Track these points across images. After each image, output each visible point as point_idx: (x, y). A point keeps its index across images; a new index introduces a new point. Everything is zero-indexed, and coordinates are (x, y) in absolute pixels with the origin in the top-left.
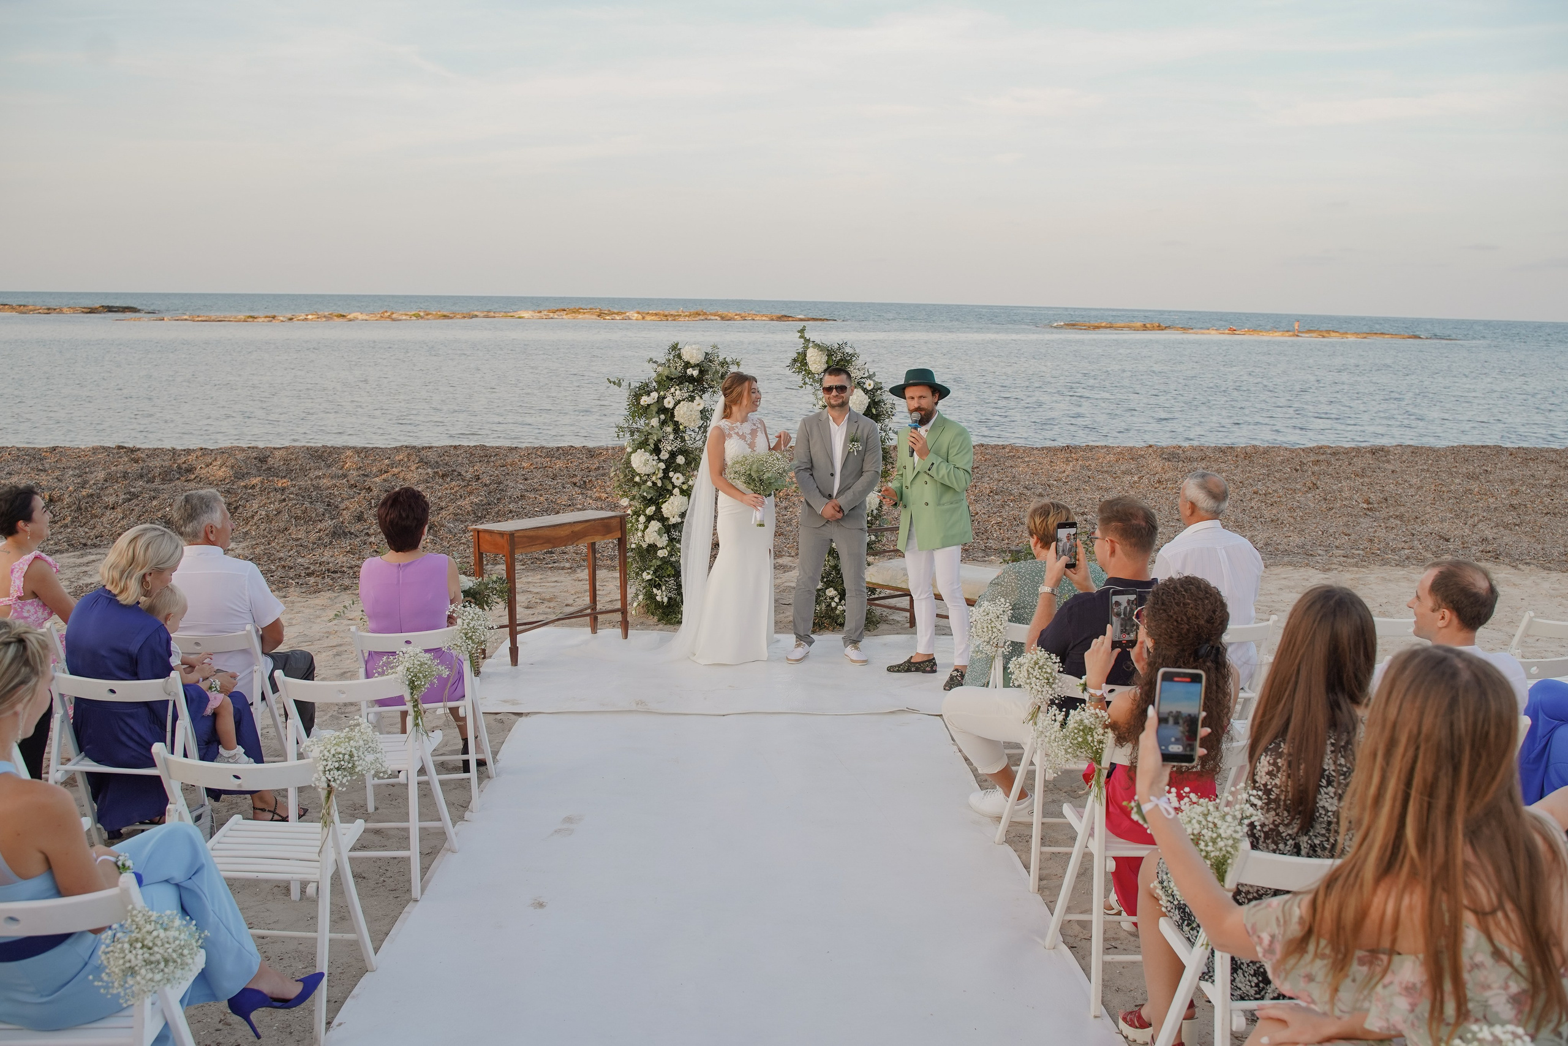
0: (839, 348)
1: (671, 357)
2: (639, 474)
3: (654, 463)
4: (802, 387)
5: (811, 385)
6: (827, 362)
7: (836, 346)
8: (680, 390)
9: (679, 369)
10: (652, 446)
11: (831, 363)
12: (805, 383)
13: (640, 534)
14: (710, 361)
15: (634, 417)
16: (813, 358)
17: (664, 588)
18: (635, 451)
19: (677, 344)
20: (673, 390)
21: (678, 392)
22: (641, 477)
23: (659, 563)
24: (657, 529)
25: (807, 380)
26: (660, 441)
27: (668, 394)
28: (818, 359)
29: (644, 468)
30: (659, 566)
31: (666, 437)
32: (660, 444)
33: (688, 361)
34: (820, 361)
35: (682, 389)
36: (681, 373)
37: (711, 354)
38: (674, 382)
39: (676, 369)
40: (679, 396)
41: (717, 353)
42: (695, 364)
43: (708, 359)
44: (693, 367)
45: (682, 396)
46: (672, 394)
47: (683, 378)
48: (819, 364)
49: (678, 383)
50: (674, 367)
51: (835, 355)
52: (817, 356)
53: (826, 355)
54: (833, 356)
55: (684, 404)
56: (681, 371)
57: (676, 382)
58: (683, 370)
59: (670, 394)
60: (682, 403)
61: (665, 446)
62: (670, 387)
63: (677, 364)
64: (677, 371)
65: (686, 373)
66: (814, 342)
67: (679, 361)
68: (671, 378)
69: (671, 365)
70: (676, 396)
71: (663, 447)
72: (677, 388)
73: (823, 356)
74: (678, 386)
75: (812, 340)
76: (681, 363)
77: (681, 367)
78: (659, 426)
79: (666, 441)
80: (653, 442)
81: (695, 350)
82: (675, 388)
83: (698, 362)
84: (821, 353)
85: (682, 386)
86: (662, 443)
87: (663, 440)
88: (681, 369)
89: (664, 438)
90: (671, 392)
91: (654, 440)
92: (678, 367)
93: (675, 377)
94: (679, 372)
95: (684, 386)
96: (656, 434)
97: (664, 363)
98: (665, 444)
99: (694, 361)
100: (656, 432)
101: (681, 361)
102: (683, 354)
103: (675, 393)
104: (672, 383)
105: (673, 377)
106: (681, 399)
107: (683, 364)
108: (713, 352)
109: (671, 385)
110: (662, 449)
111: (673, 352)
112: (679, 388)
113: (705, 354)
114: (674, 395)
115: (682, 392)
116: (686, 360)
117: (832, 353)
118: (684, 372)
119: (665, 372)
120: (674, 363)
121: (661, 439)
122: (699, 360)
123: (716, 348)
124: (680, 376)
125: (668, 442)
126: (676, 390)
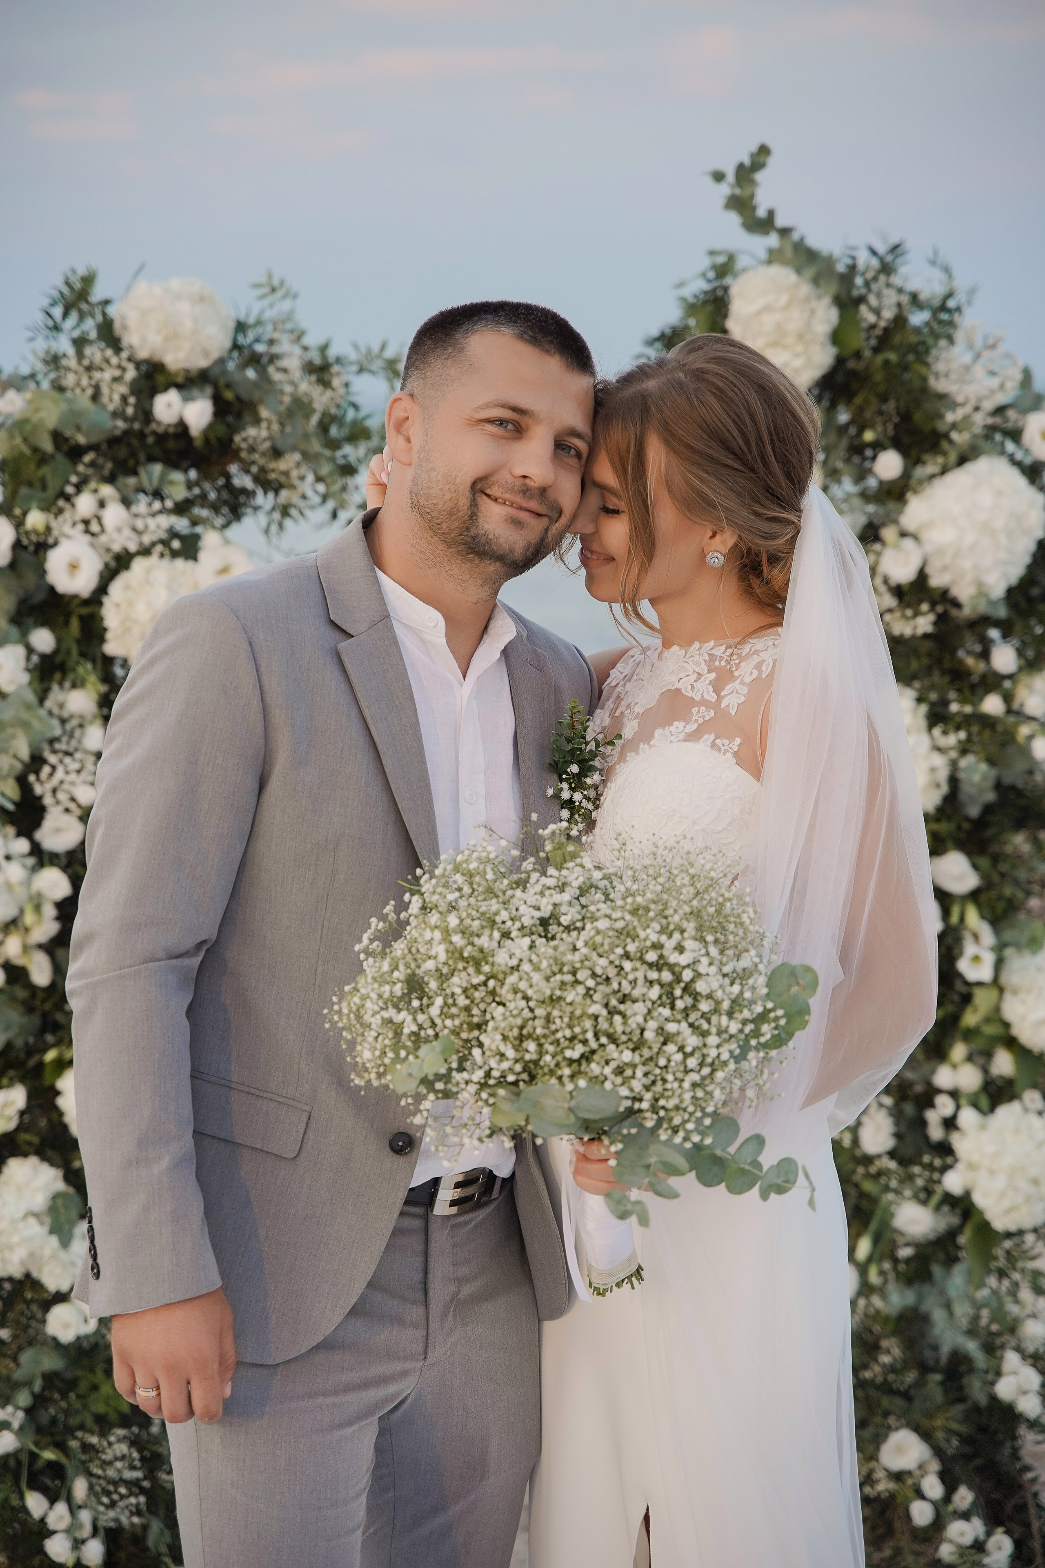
1: (64, 345)
3: (16, 872)
6: (836, 337)
8: (126, 502)
9: (113, 397)
10: (12, 788)
11: (859, 341)
14: (254, 360)
16: (769, 320)
17: (80, 1488)
19: (88, 280)
20: (85, 503)
21: (114, 514)
23: (51, 1362)
24: (40, 1201)
26: (36, 762)
27: (63, 526)
28: (796, 320)
30: (50, 1378)
31: (65, 739)
32: (38, 779)
33: (156, 358)
34: (800, 337)
35: (132, 496)
36: (125, 419)
37: (259, 323)
38: (92, 464)
39: (96, 397)
40: (119, 530)
41: (289, 316)
42: (187, 371)
43: (250, 346)
44: (179, 387)
45: (134, 529)
46: (86, 522)
47: (135, 442)
48: (800, 348)
49: (109, 466)
50: (83, 390)
51: (873, 300)
52: (789, 305)
53: (827, 300)
54: (863, 309)
55: (148, 571)
56: (121, 409)
57: (101, 461)
58: (132, 400)
59: (74, 524)
60: (139, 565)
61: (62, 782)
62: (70, 490)
63: (97, 375)
64: (104, 407)
65: (147, 415)
66: (785, 232)
67: (107, 361)
68: (72, 442)
69: (69, 380)
70: (103, 530)
71: (54, 791)
72: (107, 490)
73: (814, 304)
74: (111, 480)
75: (781, 221)
76: (119, 367)
77: (123, 389)
78: (30, 683)
79: (67, 760)
80: (12, 767)
81: (185, 307)
82: (96, 491)
83: (203, 363)
84: (805, 289)
85: (132, 481)
86: (46, 770)
87: (52, 759)
88: (124, 399)
89: (57, 746)
90: (78, 518)
91: (15, 757)
92: (105, 390)
93: (95, 438)
94: (115, 415)
95: (140, 482)
96: (25, 725)
97: (33, 376)
98: (60, 774)
99: (181, 355)
100: (25, 716)
101: (120, 359)
102: (125, 327)
103: (99, 519)
104: (81, 468)
105: (81, 440)
106: (133, 548)
107: (131, 373)
108: (268, 314)
109: (74, 479)
110: (48, 801)
111: (65, 315)
112: (118, 490)
113: (232, 325)
114: (95, 527)
115: (134, 509)
116: (143, 354)
117: (855, 293)
118: (140, 415)
119: (43, 414)
120: (81, 369)
121: (42, 750)
122: (206, 354)
123: (280, 294)
124: (118, 433)
125: (76, 766)
126: (102, 504)
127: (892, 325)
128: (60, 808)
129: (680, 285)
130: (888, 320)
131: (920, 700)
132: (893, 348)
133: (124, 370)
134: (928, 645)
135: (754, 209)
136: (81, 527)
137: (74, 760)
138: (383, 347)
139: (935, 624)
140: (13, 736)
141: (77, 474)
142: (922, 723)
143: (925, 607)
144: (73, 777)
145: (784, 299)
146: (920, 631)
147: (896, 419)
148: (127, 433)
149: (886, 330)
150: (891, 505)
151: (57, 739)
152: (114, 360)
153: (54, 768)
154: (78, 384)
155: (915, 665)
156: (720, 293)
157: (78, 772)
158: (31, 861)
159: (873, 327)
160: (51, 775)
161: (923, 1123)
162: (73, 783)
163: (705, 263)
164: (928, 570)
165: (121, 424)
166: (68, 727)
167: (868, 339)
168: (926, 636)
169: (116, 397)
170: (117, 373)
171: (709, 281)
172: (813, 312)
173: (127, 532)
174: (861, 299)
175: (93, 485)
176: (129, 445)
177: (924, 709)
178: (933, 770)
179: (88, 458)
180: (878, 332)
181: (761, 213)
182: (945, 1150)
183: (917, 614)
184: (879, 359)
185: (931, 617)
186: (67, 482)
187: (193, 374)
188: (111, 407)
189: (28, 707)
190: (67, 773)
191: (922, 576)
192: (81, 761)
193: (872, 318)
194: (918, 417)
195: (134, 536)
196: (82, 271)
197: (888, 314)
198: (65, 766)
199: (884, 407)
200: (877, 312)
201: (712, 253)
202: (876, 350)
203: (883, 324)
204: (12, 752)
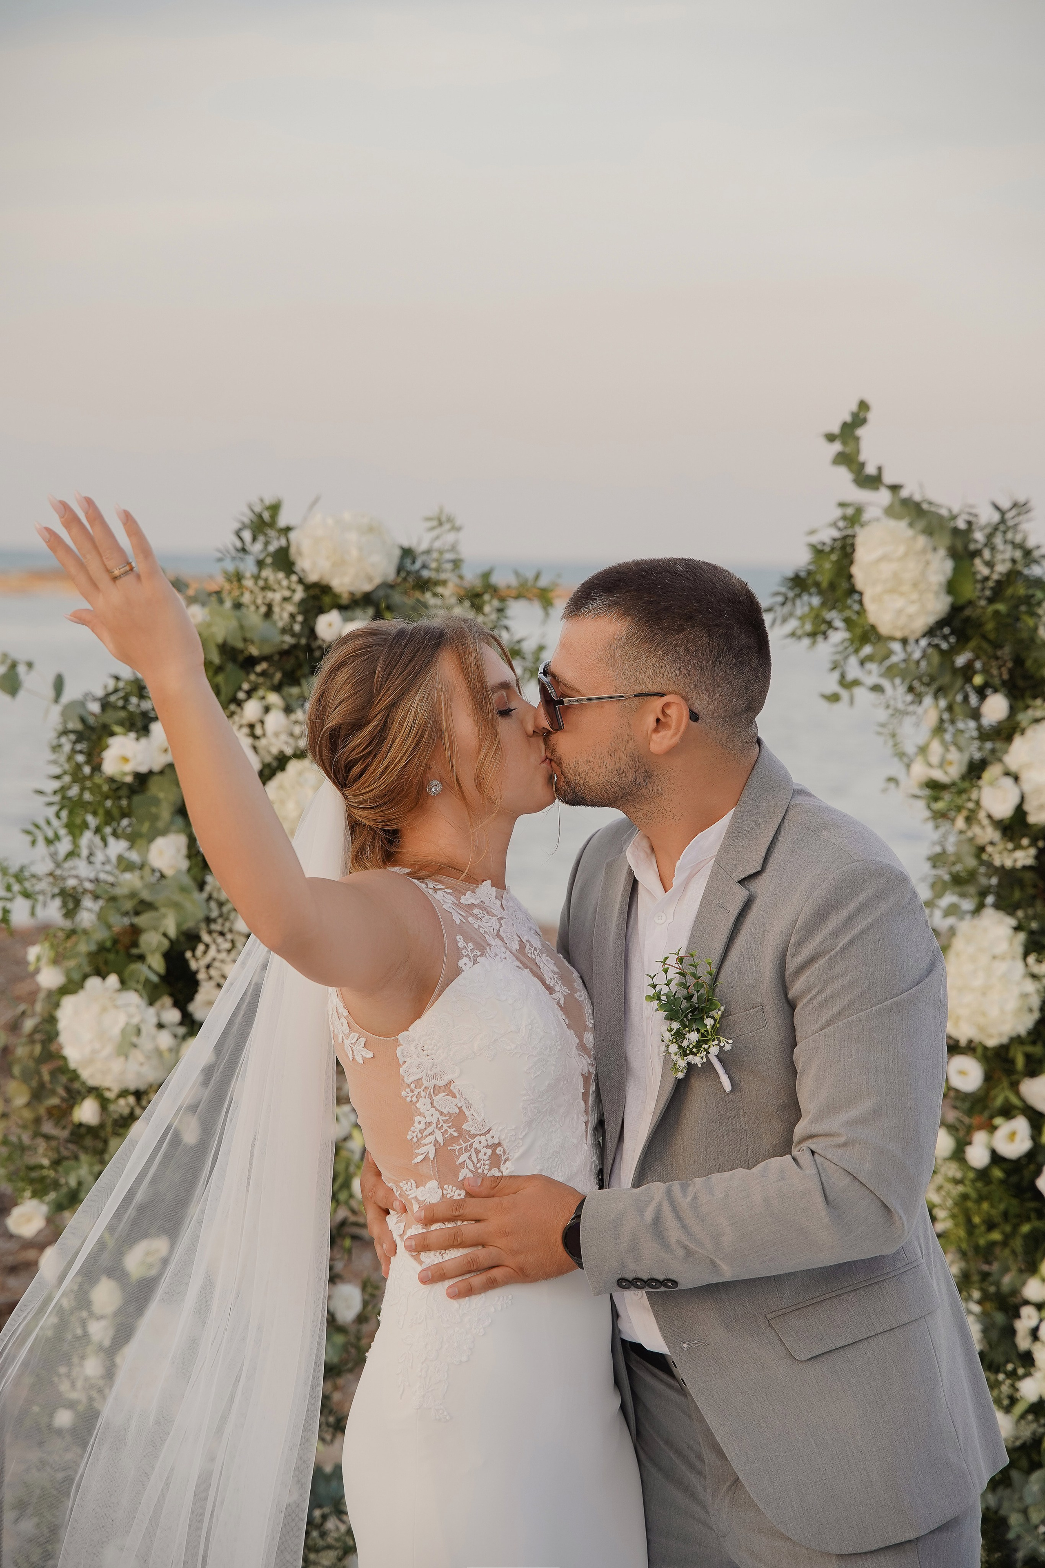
0: (1002, 526)
1: (249, 563)
2: (96, 1092)
3: (166, 1039)
4: (834, 698)
5: (877, 688)
6: (951, 587)
7: (987, 516)
8: (288, 710)
9: (283, 614)
10: (157, 962)
11: (969, 591)
12: (848, 684)
13: (92, 1367)
14: (423, 585)
15: (75, 829)
16: (887, 569)
18: (71, 987)
19: (275, 508)
20: (251, 709)
21: (275, 720)
22: (104, 1103)
25: (853, 670)
26: (191, 939)
28: (912, 570)
29: (117, 1065)
31: (220, 921)
32: (194, 956)
33: (324, 582)
34: (915, 585)
35: (294, 704)
36: (293, 635)
37: (428, 552)
38: (263, 674)
39: (268, 614)
40: (276, 735)
41: (453, 548)
42: (352, 594)
43: (418, 571)
44: (342, 608)
45: (292, 735)
46: (252, 726)
47: (301, 655)
48: (915, 596)
49: (278, 676)
50: (258, 607)
51: (987, 554)
52: (906, 554)
53: (942, 552)
54: (978, 561)
55: (300, 774)
56: (289, 627)
57: (271, 670)
58: (300, 618)
59: (241, 726)
60: (293, 767)
61: (214, 959)
62: (241, 695)
63: (270, 595)
64: (275, 624)
65: (312, 633)
66: (895, 488)
67: (279, 583)
68: (246, 653)
69: (246, 598)
70: (264, 735)
71: (208, 967)
72: (273, 698)
73: (930, 556)
74: (277, 688)
75: (889, 478)
76: (289, 588)
77: (290, 608)
78: (189, 870)
79: (220, 940)
80: (160, 942)
81: (353, 536)
82: (263, 698)
83: (367, 587)
84: (922, 541)
85: (295, 691)
86: (201, 948)
87: (206, 938)
88: (292, 616)
89: (213, 927)
90: (245, 721)
91: (165, 935)
92: (276, 609)
93: (267, 651)
94: (284, 631)
95: (302, 693)
96: (177, 906)
97: (218, 593)
98: (212, 952)
99: (347, 580)
100: (177, 897)
101: (290, 582)
102: (300, 553)
103: (262, 722)
104: (253, 677)
105: (254, 651)
106: (289, 751)
107: (299, 595)
108: (437, 545)
109: (246, 686)
110: (201, 976)
111: (254, 539)
112: (283, 698)
113: (397, 553)
114: (258, 731)
115: (293, 717)
116: (313, 578)
117: (972, 547)
118: (306, 631)
119: (214, 629)
120: (257, 590)
121: (199, 929)
122: (370, 579)
123: (447, 526)
124: (286, 647)
125: (227, 945)
126: (267, 709)
127: (1004, 579)
128: (212, 984)
129: (812, 532)
130: (1000, 574)
131: (1017, 929)
132: (1003, 600)
133: (294, 591)
134: (1029, 876)
135: (862, 465)
136: (246, 730)
137: (226, 940)
138: (537, 577)
139: (1037, 857)
140: (164, 916)
141: (249, 682)
142: (1019, 950)
143: (1025, 842)
144: (223, 955)
145: (902, 550)
146: (1019, 864)
147: (1010, 664)
148: (294, 647)
149: (998, 582)
150: (999, 745)
151: (214, 921)
152: (285, 583)
153: (207, 946)
154: (254, 602)
155: (1017, 895)
156: (849, 541)
157: (229, 951)
158: (182, 1031)
159: (987, 579)
160: (205, 952)
161: (1011, 1332)
162: (222, 961)
163: (838, 512)
164: (1027, 807)
165: (289, 639)
166: (225, 909)
167: (983, 589)
168: (1025, 868)
169: (286, 616)
170: (287, 593)
171: (840, 529)
172: (928, 563)
173: (284, 737)
174: (977, 553)
175: (261, 692)
176: (297, 658)
177: (1022, 936)
178: (1025, 996)
179: (259, 669)
180: (991, 584)
181: (871, 470)
182: (1027, 1359)
183: (1018, 847)
184: (991, 609)
185: (1032, 851)
186: (240, 688)
187: (358, 596)
188: (280, 624)
189: (183, 889)
190: (219, 951)
191: (1020, 812)
192: (233, 942)
193: (985, 571)
194: (1029, 663)
195: (291, 741)
196: (269, 500)
197: (1002, 568)
198: (217, 945)
199: (999, 653)
200: (990, 564)
201: (842, 505)
202: (991, 600)
203: (995, 577)
204: (161, 930)
